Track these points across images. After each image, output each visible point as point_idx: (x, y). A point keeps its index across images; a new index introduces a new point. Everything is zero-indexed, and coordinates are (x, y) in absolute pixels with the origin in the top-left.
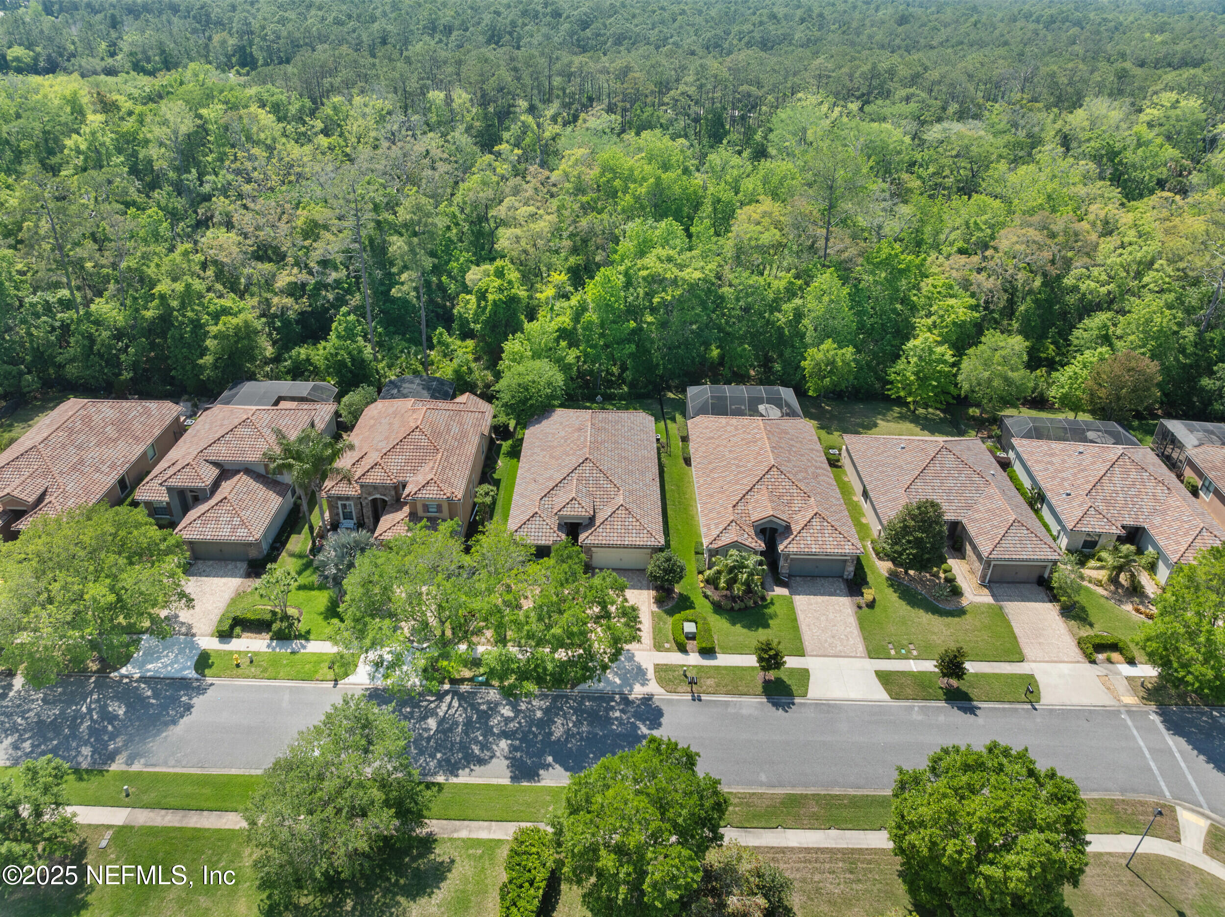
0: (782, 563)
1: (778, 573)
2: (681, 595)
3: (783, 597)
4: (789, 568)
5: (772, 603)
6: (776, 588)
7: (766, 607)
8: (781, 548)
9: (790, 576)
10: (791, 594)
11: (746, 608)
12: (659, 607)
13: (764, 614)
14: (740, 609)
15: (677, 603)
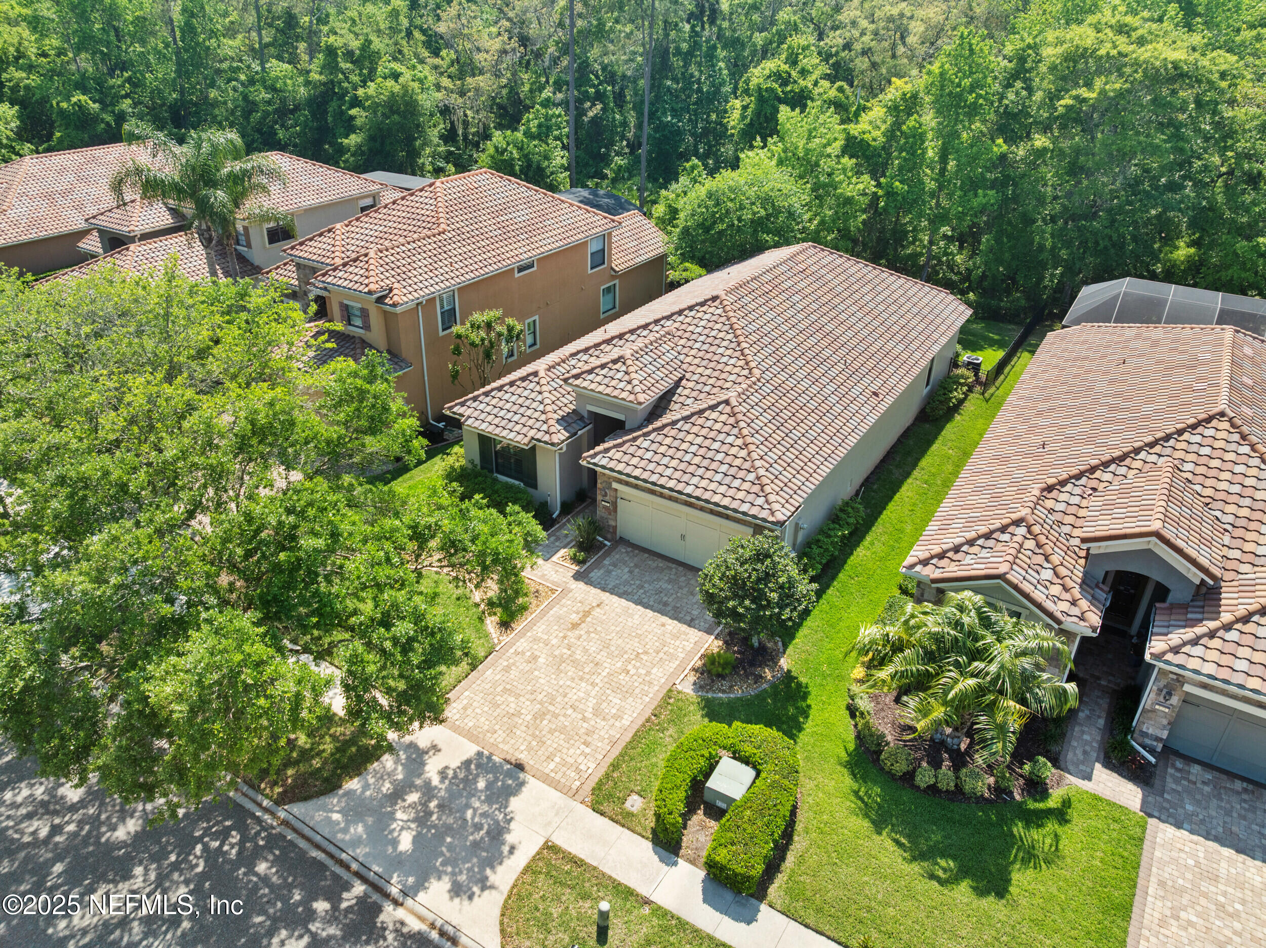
0: (1149, 698)
1: (1128, 729)
2: (788, 677)
3: (1116, 811)
4: (1173, 725)
5: (1061, 815)
6: (1100, 773)
7: (1035, 819)
8: (1156, 645)
9: (1169, 752)
10: (1146, 809)
11: (958, 793)
12: (699, 687)
13: (1010, 839)
14: (933, 789)
15: (761, 697)
